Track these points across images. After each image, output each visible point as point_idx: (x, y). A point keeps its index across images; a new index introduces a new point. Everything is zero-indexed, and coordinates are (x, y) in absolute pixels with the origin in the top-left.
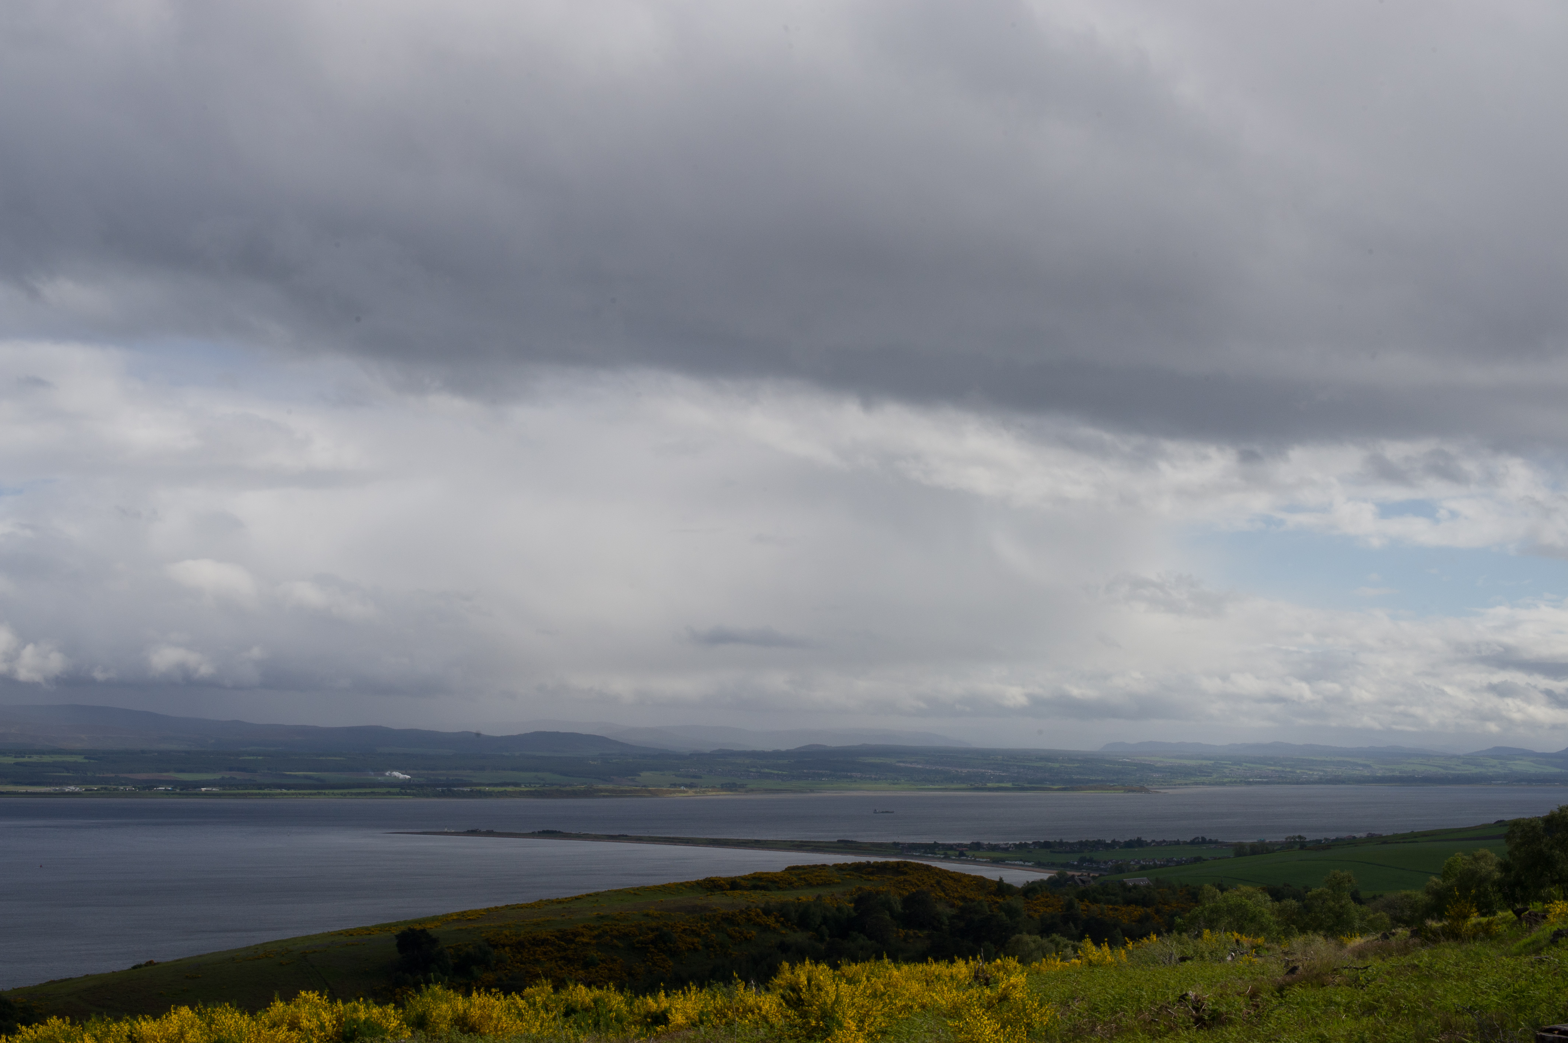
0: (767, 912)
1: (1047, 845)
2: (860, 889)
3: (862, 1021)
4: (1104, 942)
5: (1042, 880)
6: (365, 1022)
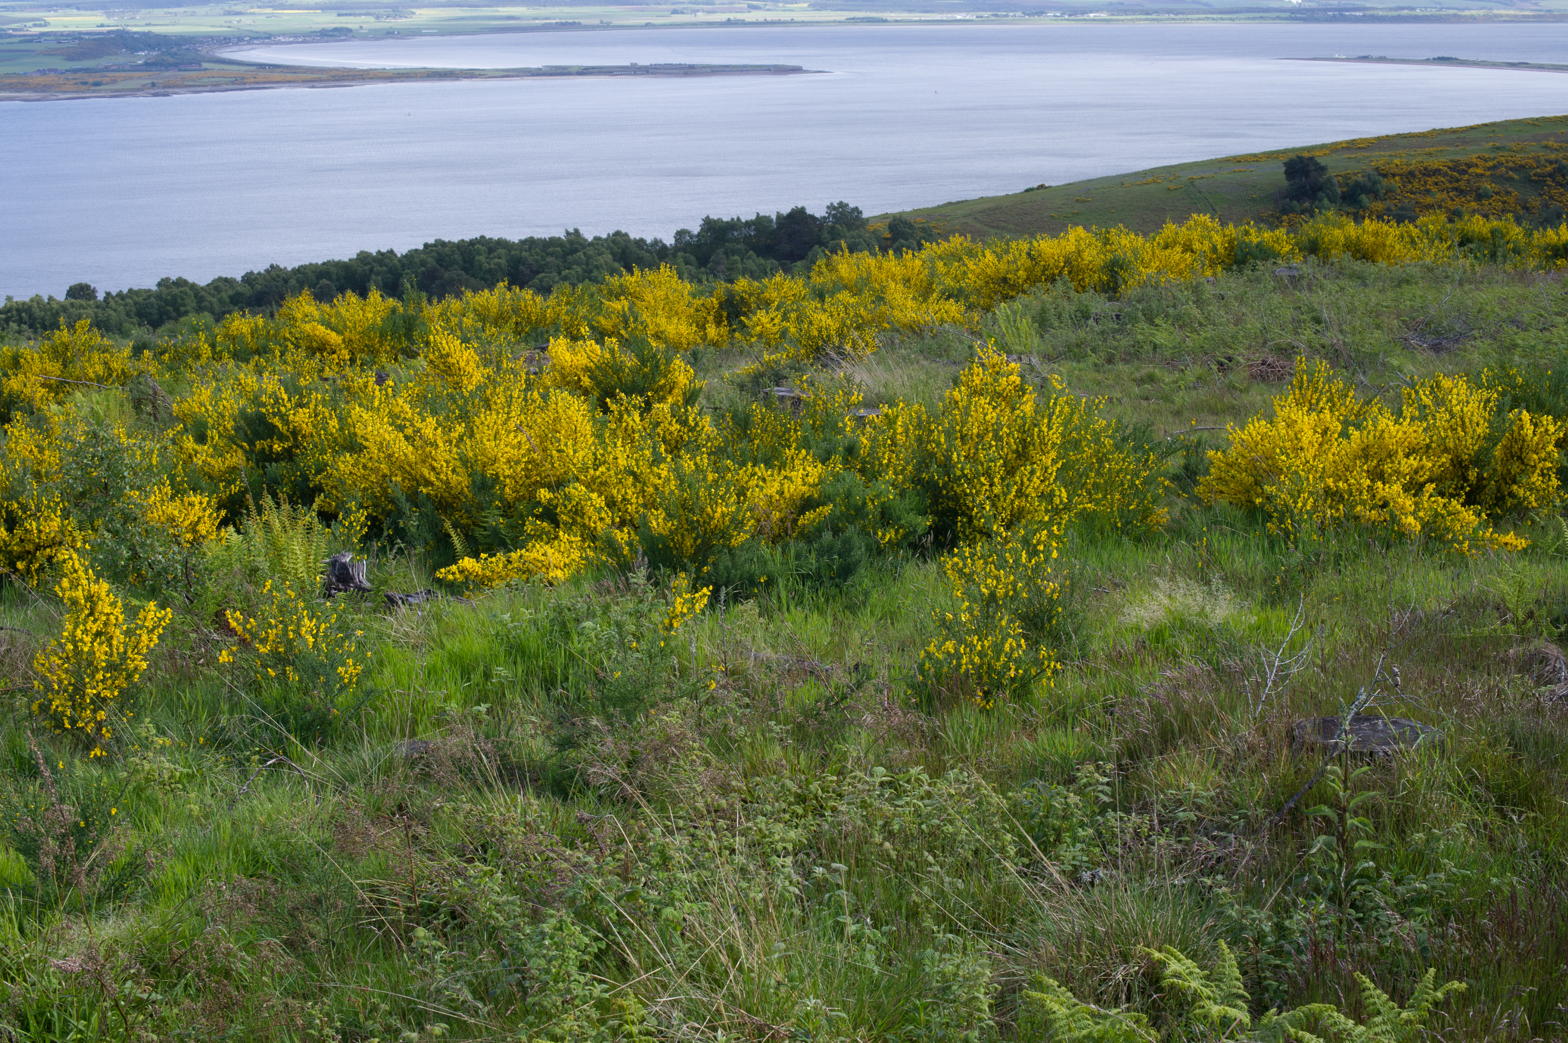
6: (1257, 246)
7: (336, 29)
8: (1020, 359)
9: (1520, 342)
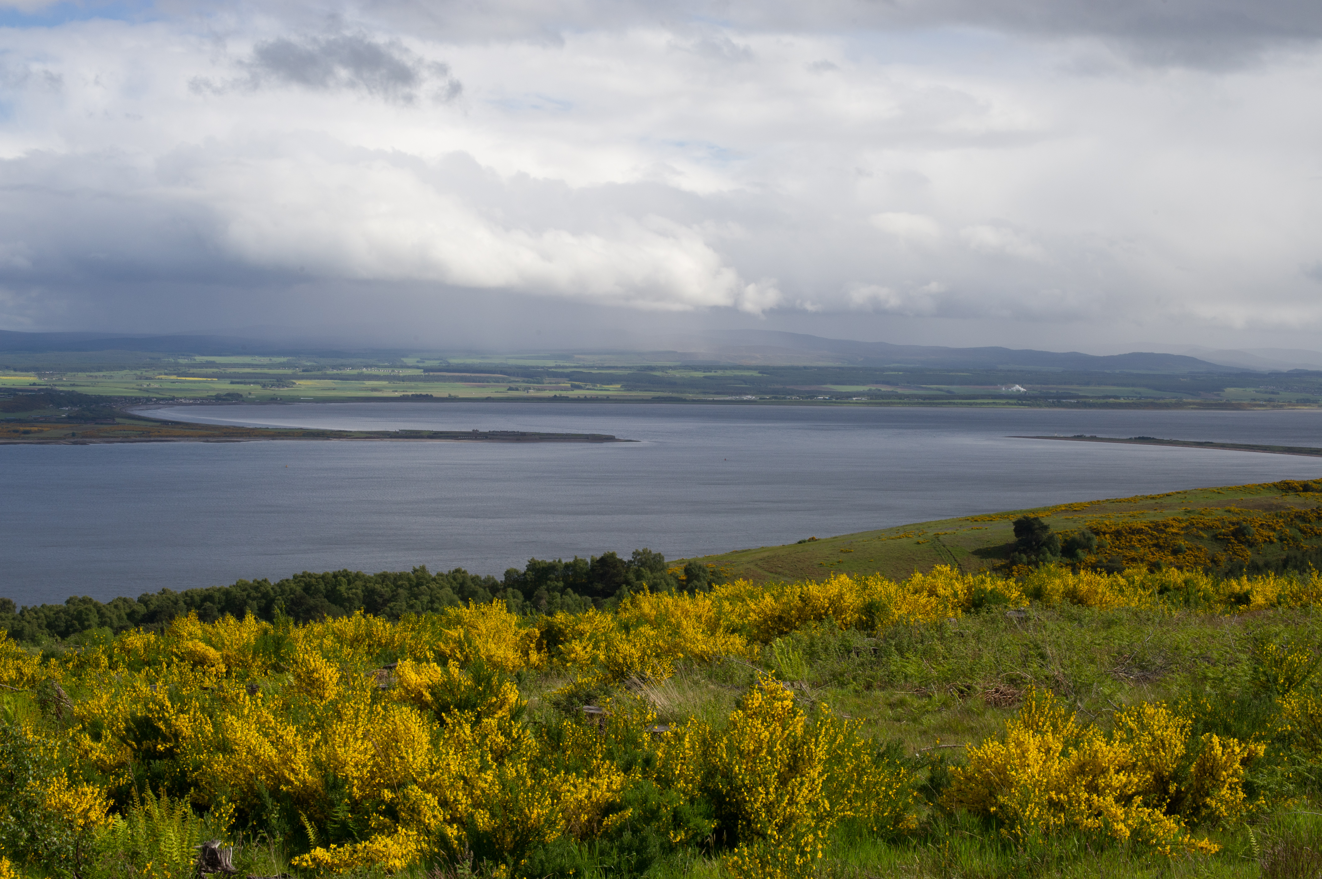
6: (991, 592)
7: (228, 395)
8: (793, 685)
9: (1210, 675)
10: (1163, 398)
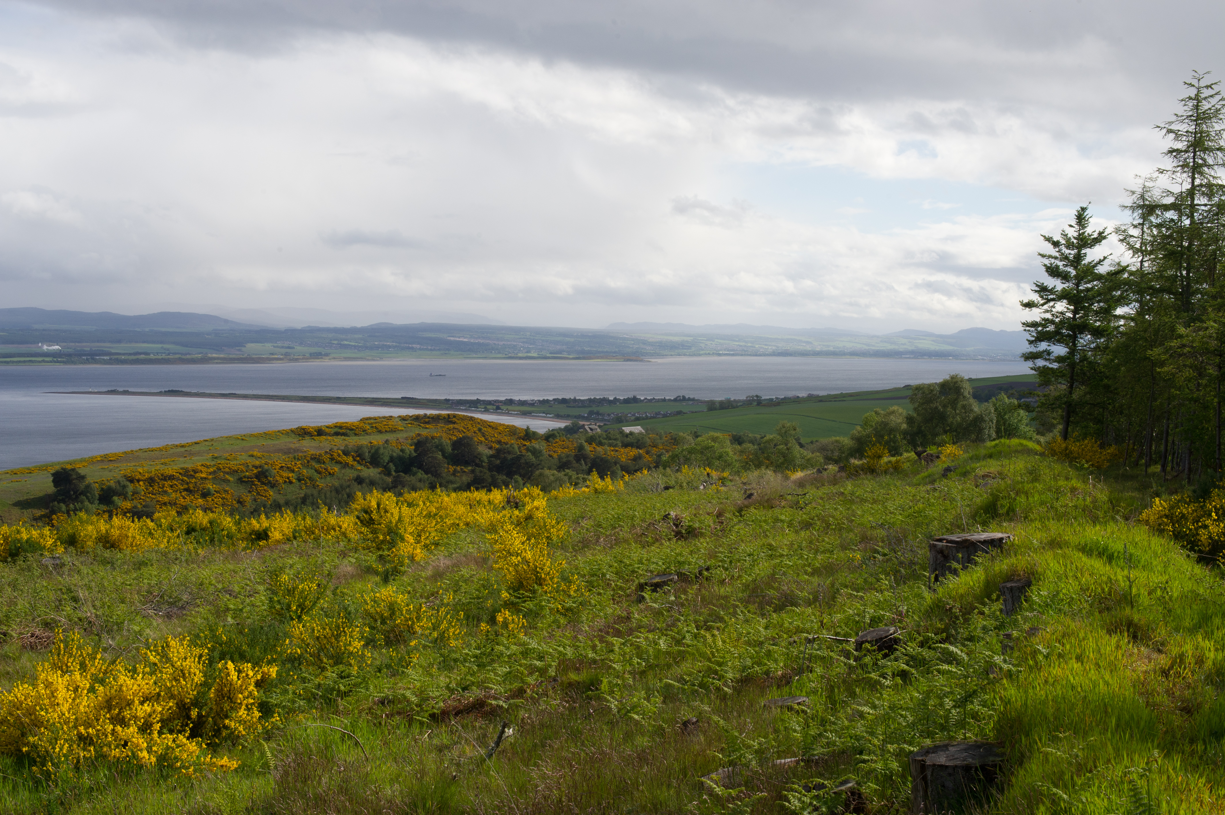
0: (346, 453)
1: (564, 401)
2: (419, 435)
3: (420, 536)
4: (607, 475)
5: (560, 429)
6: (27, 541)
9: (232, 606)
10: (190, 354)
